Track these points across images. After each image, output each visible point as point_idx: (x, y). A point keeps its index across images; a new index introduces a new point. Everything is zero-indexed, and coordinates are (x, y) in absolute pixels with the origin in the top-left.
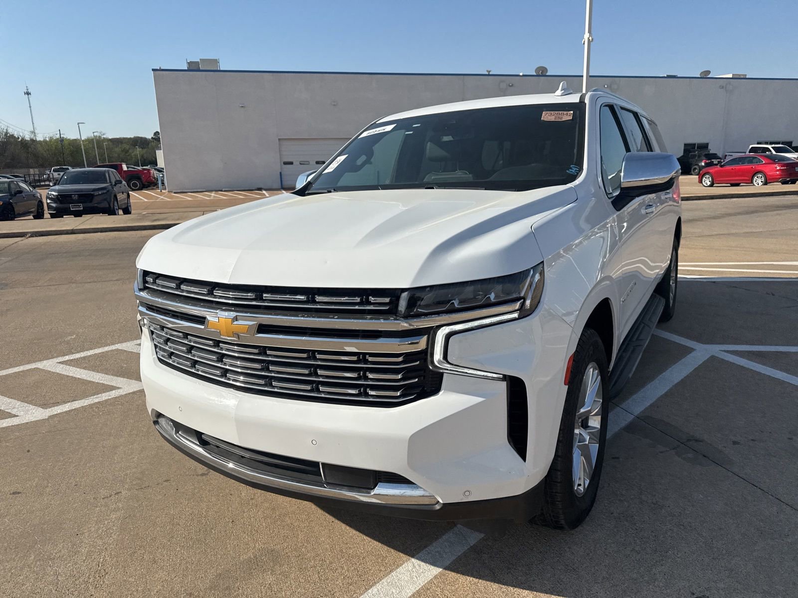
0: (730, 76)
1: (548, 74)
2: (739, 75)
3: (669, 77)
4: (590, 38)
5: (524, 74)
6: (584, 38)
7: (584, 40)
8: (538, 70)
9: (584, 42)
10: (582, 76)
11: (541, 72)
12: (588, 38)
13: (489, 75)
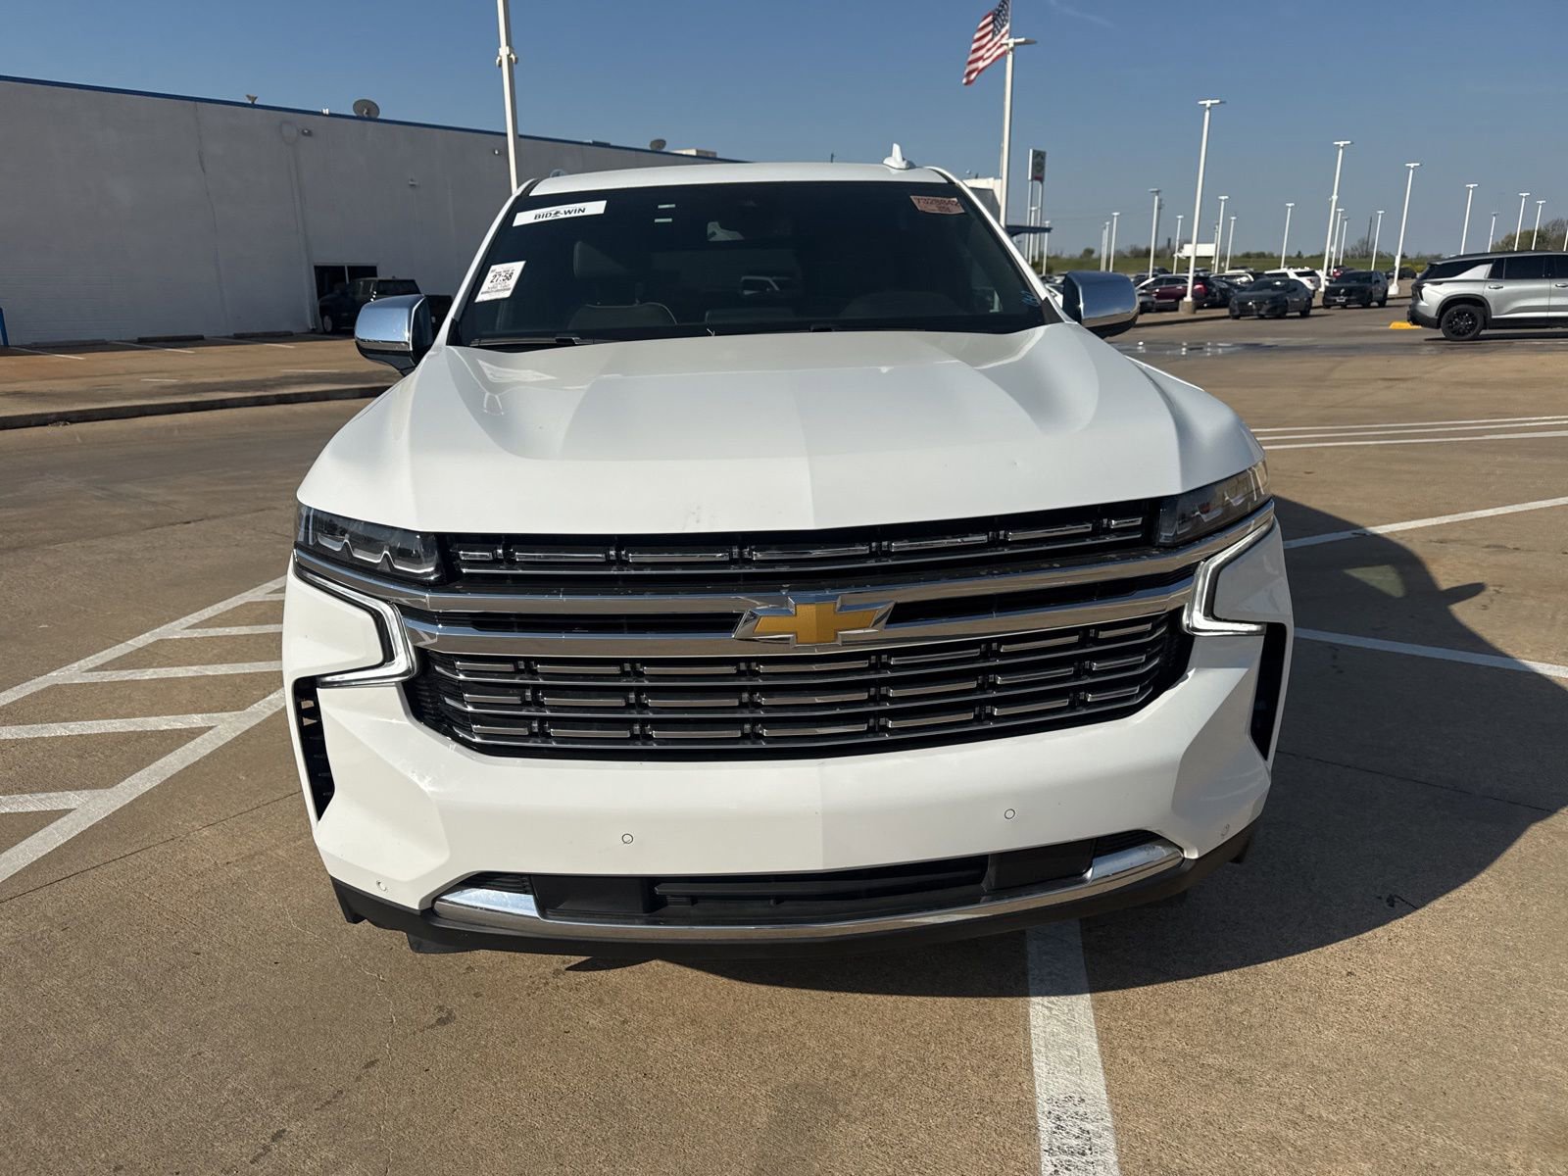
0: (693, 152)
1: (380, 117)
2: (707, 153)
3: (596, 144)
4: (512, 56)
5: (333, 112)
6: (498, 55)
7: (499, 58)
8: (360, 105)
9: (501, 61)
10: (506, 135)
11: (366, 111)
12: (508, 56)
13: (253, 106)
